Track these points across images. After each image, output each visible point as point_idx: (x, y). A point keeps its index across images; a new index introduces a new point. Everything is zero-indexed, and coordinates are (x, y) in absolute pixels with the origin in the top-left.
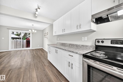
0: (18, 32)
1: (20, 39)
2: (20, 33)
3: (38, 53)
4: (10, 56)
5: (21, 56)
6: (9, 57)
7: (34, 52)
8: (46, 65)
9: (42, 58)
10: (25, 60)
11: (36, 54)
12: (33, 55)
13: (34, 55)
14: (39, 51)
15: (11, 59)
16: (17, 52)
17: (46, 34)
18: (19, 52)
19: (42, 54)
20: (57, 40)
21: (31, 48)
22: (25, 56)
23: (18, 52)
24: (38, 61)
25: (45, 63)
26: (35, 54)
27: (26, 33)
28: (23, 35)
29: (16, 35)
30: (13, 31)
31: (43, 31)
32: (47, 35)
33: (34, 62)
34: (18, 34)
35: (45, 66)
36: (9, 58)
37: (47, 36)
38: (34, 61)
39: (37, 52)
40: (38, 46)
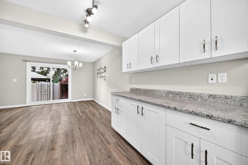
0: (43, 68)
1: (47, 80)
2: (46, 69)
3: (86, 110)
4: (28, 118)
5: (52, 118)
6: (26, 121)
7: (78, 108)
8: (110, 141)
9: (97, 124)
10: (60, 126)
11: (83, 113)
12: (75, 114)
13: (78, 116)
14: (87, 107)
15: (31, 126)
16: (42, 108)
17: (103, 70)
18: (47, 109)
19: (95, 113)
20: (131, 82)
21: (70, 99)
22: (60, 118)
23: (44, 109)
24: (90, 130)
25: (107, 136)
26: (81, 114)
27: (58, 69)
28: (54, 73)
29: (39, 73)
30: (34, 64)
31: (94, 64)
32: (105, 71)
33: (82, 132)
34: (43, 72)
35: (109, 144)
36: (27, 123)
37: (103, 75)
38: (80, 132)
39: (84, 108)
40: (85, 95)
